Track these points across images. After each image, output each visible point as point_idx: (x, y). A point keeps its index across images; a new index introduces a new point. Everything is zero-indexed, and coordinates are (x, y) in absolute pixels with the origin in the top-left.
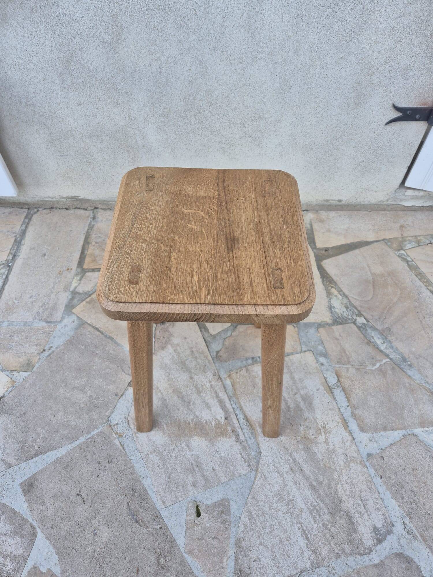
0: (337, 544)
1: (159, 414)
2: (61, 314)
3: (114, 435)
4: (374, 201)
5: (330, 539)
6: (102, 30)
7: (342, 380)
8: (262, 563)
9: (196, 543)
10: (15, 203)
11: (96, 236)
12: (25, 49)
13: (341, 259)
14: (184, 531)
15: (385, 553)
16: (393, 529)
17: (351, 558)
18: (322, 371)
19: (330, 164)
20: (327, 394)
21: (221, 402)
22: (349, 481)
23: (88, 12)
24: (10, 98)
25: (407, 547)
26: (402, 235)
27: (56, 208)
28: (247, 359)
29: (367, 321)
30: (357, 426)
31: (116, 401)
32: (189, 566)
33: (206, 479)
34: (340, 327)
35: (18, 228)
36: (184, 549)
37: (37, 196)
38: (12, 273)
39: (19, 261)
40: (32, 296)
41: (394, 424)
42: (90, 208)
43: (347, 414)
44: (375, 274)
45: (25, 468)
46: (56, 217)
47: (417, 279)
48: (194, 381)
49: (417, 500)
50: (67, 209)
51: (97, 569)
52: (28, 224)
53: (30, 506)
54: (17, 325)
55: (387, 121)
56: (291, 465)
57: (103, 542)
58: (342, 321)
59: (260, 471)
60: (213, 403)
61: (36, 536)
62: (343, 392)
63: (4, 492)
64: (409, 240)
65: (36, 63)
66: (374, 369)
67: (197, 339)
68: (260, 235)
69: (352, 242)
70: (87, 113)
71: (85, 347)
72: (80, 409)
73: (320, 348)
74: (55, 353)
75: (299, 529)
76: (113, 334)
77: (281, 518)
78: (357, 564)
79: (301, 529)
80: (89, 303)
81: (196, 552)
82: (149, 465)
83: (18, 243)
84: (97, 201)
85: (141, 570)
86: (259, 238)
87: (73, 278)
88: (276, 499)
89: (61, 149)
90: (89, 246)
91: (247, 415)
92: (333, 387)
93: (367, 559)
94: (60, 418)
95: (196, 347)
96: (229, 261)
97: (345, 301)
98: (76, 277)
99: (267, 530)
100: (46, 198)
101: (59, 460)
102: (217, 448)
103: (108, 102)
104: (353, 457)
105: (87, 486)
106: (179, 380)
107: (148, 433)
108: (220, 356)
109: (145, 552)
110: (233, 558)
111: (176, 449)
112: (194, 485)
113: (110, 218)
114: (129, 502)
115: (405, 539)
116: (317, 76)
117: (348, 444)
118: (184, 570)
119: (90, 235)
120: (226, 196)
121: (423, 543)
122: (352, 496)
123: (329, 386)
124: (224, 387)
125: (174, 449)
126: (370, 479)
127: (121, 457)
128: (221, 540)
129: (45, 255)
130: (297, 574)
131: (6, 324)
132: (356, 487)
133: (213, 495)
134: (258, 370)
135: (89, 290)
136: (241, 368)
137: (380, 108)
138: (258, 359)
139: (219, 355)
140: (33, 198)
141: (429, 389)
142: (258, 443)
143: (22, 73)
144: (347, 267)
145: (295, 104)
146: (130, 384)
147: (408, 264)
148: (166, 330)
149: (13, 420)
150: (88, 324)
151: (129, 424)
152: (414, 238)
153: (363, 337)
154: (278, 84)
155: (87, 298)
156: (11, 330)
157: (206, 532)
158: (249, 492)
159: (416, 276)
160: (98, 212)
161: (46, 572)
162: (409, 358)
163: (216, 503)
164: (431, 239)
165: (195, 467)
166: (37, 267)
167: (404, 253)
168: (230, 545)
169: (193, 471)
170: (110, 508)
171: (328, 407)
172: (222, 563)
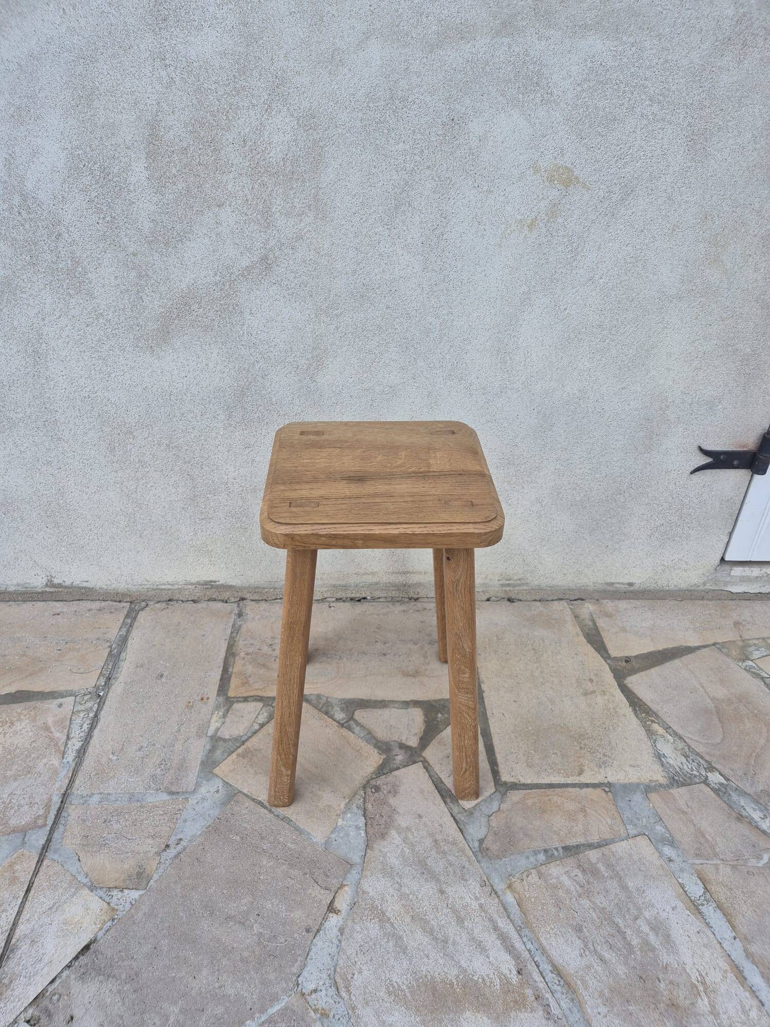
2: (195, 778)
3: (312, 1014)
4: (683, 586)
6: (299, 353)
7: (713, 888)
10: (110, 594)
11: (246, 642)
12: (184, 375)
13: (654, 674)
18: (673, 873)
19: (613, 528)
20: (692, 917)
21: (504, 938)
23: (283, 332)
24: (145, 438)
26: (741, 636)
27: (177, 601)
28: (535, 853)
29: (727, 779)
30: (760, 977)
31: (309, 942)
34: (682, 790)
35: (114, 633)
37: (148, 581)
38: (104, 707)
39: (117, 688)
40: (142, 747)
42: (233, 600)
43: (738, 954)
44: (717, 700)
46: (177, 614)
48: (448, 898)
50: (194, 601)
52: (131, 626)
54: (116, 801)
55: (693, 469)
58: (685, 780)
60: (490, 941)
62: (718, 911)
64: (755, 645)
65: (196, 393)
66: (760, 865)
67: (441, 818)
69: (665, 647)
71: (242, 838)
72: (242, 960)
73: (659, 829)
74: (187, 850)
80: (242, 756)
83: (115, 657)
84: (246, 588)
87: (212, 714)
89: (205, 508)
90: (234, 660)
91: (556, 963)
92: (699, 902)
94: (204, 982)
95: (441, 831)
97: (681, 745)
98: (216, 712)
100: (163, 584)
106: (420, 897)
108: (487, 849)
113: (267, 614)
116: (590, 410)
117: (754, 1014)
119: (235, 642)
123: (691, 901)
124: (505, 909)
129: (162, 676)
131: (96, 798)
135: (241, 734)
136: (527, 870)
137: (681, 452)
138: (556, 853)
139: (484, 846)
140: (140, 585)
142: (588, 1021)
144: (668, 688)
145: (559, 446)
146: (331, 908)
147: (765, 683)
148: (384, 803)
149: (115, 989)
150: (244, 794)
151: (338, 989)
152: (761, 641)
153: (727, 808)
154: (536, 421)
155: (239, 747)
156: (106, 809)
160: (246, 606)
166: (149, 697)
167: (754, 665)
171: (700, 940)
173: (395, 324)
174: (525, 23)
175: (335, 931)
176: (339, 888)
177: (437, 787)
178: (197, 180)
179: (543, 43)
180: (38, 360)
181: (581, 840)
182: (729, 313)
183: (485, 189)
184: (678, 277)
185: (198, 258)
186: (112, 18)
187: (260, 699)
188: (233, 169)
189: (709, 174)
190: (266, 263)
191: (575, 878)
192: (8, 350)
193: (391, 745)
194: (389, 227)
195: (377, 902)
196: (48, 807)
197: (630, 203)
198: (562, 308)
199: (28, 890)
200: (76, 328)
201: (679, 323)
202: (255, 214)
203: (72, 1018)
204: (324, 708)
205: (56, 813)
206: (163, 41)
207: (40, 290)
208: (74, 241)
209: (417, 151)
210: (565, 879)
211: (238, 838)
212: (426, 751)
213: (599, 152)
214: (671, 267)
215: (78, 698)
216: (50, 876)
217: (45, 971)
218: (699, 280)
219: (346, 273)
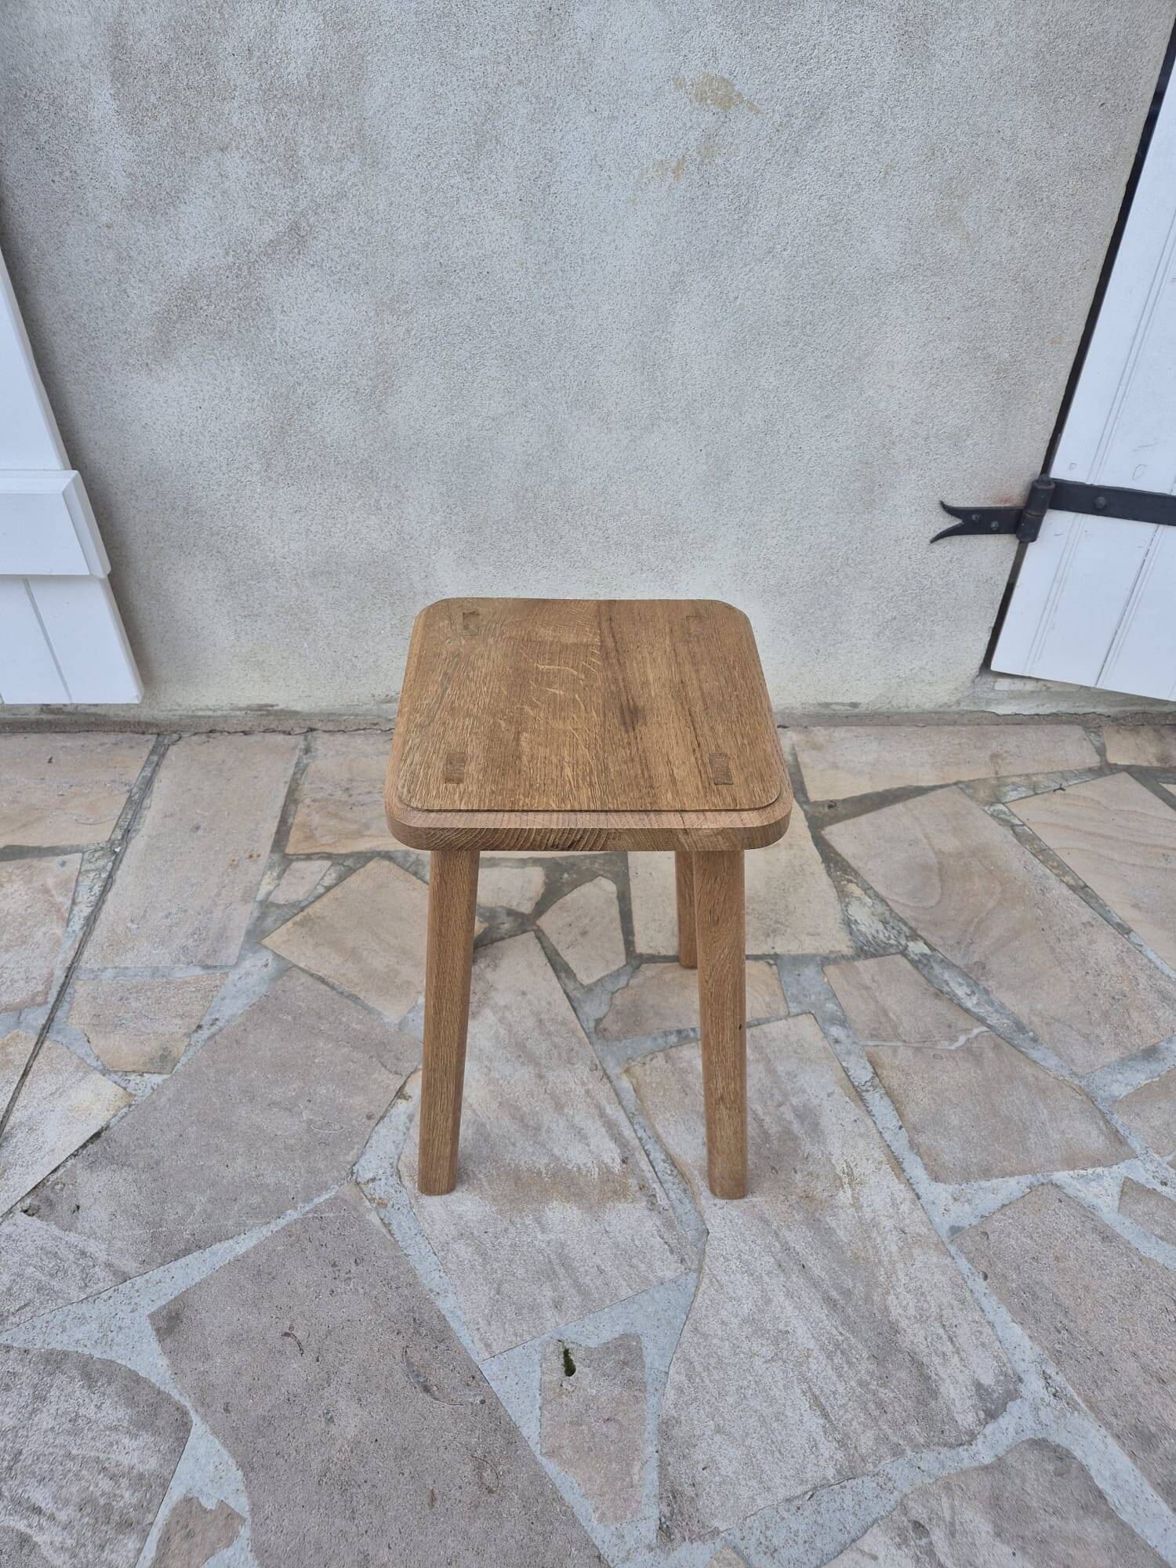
0: (893, 1424)
1: (470, 1155)
2: (237, 950)
3: (367, 1203)
4: (928, 706)
5: (876, 1413)
6: (356, 370)
7: (885, 1073)
8: (724, 1473)
9: (566, 1433)
10: (129, 722)
11: (313, 786)
12: (198, 404)
13: (865, 822)
14: (537, 1406)
15: (1006, 1441)
16: (1021, 1387)
17: (928, 1455)
18: (837, 1056)
19: (825, 624)
20: (852, 1104)
21: (611, 1126)
22: (912, 1286)
23: (332, 339)
24: (152, 500)
25: (1055, 1426)
26: (997, 773)
27: (221, 732)
28: (666, 1034)
29: (932, 949)
30: (923, 1169)
31: (369, 1130)
32: (553, 1485)
33: (583, 1291)
34: (871, 963)
35: (134, 773)
36: (539, 1446)
37: (180, 706)
38: (122, 866)
39: (139, 842)
40: (170, 914)
41: (1006, 1163)
42: (298, 730)
43: (900, 1144)
44: (943, 854)
45: (160, 1282)
46: (221, 749)
47: (1036, 861)
48: (547, 1084)
49: (1072, 1325)
50: (245, 733)
51: (337, 1497)
52: (158, 765)
53: (173, 1364)
54: (135, 976)
55: (933, 535)
56: (778, 1257)
57: (349, 1437)
58: (875, 951)
59: (708, 1271)
60: (593, 1128)
61: (189, 1431)
62: (886, 1098)
63: (111, 1335)
64: (1013, 784)
65: (217, 431)
66: (953, 1048)
67: (551, 995)
68: (685, 703)
69: (888, 788)
70: (312, 529)
71: (295, 1018)
72: (285, 1148)
73: (830, 1006)
74: (224, 1031)
75: (804, 1393)
76: (358, 989)
77: (760, 1372)
78: (943, 1467)
79: (808, 1394)
80: (301, 924)
81: (568, 1452)
82: (450, 1265)
83: (135, 804)
84: (315, 715)
85: (439, 1497)
86: (683, 708)
87: (264, 874)
88: (748, 1330)
89: (248, 601)
90: (297, 807)
91: (672, 1152)
92: (864, 1088)
93: (965, 1455)
94: (239, 1170)
95: (549, 1010)
96: (629, 744)
97: (880, 908)
98: (269, 873)
99: (730, 1400)
100: (201, 709)
101: (240, 1261)
102: (606, 1225)
103: (357, 505)
104: (919, 1235)
105: (307, 1314)
106: (512, 1082)
107: (444, 1197)
108: (605, 1030)
109: (447, 1456)
110: (654, 1462)
111: (512, 1230)
112: (557, 1305)
113: (344, 749)
114: (407, 1347)
115: (1049, 1409)
116: (782, 451)
117: (905, 1208)
118: (541, 1494)
119: (298, 785)
120: (616, 643)
121: (1092, 1416)
122: (921, 1318)
123: (854, 1086)
124: (617, 1095)
125: (506, 1230)
126: (961, 1281)
127: (385, 1250)
128: (625, 1423)
129: (198, 828)
130: (806, 1493)
131: (110, 973)
132: (928, 1298)
133: (601, 1326)
134: (693, 1057)
135: (301, 898)
136: (652, 1054)
137: (916, 510)
138: (692, 1034)
139: (601, 1026)
140: (170, 711)
141: (1081, 1087)
142: (700, 1212)
143: (185, 451)
144: (879, 839)
145: (741, 505)
146: (400, 1093)
147: (1014, 832)
148: (480, 977)
149: (130, 1178)
150: (300, 968)
151: (400, 1178)
152: (1023, 778)
153: (925, 983)
154: (705, 467)
155: (297, 914)
156: (122, 986)
157: (588, 1407)
158: (684, 1317)
159: (1035, 855)
160: (315, 739)
161: (214, 1508)
162: (1031, 1023)
163: (608, 1343)
164: (1060, 781)
165: (557, 1268)
166: (181, 854)
167: (1005, 809)
168: (646, 1435)
169: (550, 1275)
170: (364, 1361)
171: (856, 1130)
172: (629, 1474)
173: (491, 323)
175: (404, 1118)
176: (412, 1073)
177: (550, 960)
178: (187, 112)
182: (975, 299)
183: (606, 114)
184: (898, 245)
185: (199, 228)
187: (328, 856)
188: (237, 94)
189: (934, 86)
190: (297, 235)
193: (496, 912)
194: (471, 175)
196: (49, 982)
197: (820, 132)
198: (732, 296)
199: (25, 1075)
201: (903, 316)
202: (274, 161)
203: (78, 1207)
205: (59, 989)
209: (501, 59)
211: (290, 1017)
212: (543, 917)
213: (769, 54)
214: (886, 230)
215: (87, 855)
216: (52, 1059)
217: (46, 1159)
218: (928, 250)
219: (414, 248)
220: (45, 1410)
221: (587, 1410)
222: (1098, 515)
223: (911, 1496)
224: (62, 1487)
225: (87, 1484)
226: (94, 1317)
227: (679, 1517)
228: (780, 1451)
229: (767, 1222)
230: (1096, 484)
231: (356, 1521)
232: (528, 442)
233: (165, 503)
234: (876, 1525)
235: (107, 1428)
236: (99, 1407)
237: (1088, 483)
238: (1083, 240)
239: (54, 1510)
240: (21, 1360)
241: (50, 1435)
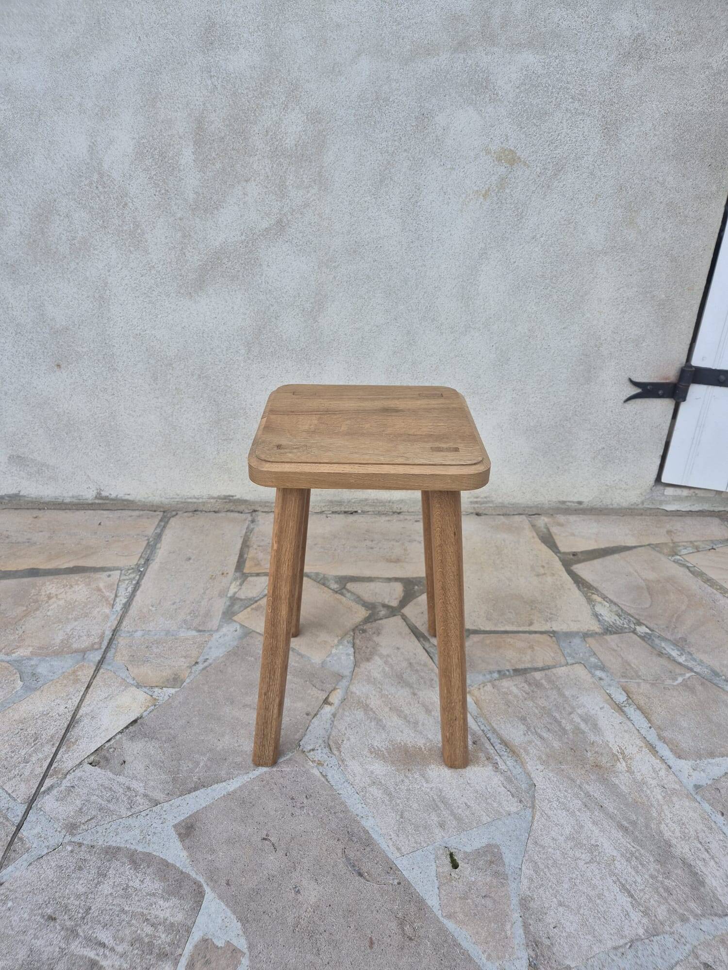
0: (678, 901)
2: (218, 622)
3: (311, 763)
4: (625, 504)
5: (665, 895)
6: (304, 298)
7: (634, 697)
8: (568, 930)
9: (458, 904)
10: (146, 506)
11: (258, 539)
12: (215, 316)
13: (597, 563)
14: (436, 887)
17: (706, 922)
18: (602, 687)
19: (562, 451)
20: (616, 713)
22: (675, 819)
23: (293, 281)
24: (182, 370)
26: (672, 540)
27: (201, 511)
28: (491, 673)
29: (652, 630)
30: (670, 751)
31: (308, 722)
32: (453, 936)
33: (458, 818)
34: (614, 637)
35: (151, 531)
36: (440, 911)
37: (177, 496)
38: (145, 578)
39: (154, 566)
40: (175, 602)
41: (723, 749)
42: (247, 511)
43: (652, 736)
44: (648, 581)
45: (180, 806)
46: (201, 520)
47: (706, 586)
50: (215, 512)
51: (306, 941)
52: (164, 527)
53: (190, 856)
54: (156, 635)
55: (625, 398)
56: (583, 801)
57: (311, 903)
58: (617, 631)
59: (538, 808)
61: (203, 897)
62: (638, 711)
63: (148, 837)
64: (684, 546)
65: (223, 331)
66: (675, 684)
67: (415, 650)
73: (593, 660)
74: (212, 665)
75: (615, 882)
77: (583, 869)
78: (717, 929)
79: (618, 883)
80: (256, 609)
81: (460, 916)
82: (368, 800)
83: (152, 546)
84: (257, 502)
85: (376, 942)
87: (231, 583)
88: (571, 844)
89: (227, 431)
90: (249, 549)
91: (504, 739)
92: (623, 705)
94: (227, 742)
95: (415, 658)
97: (615, 608)
98: (234, 582)
99: (566, 886)
100: (190, 498)
101: (230, 795)
102: (468, 780)
104: (674, 789)
105: (277, 827)
106: (396, 696)
109: (378, 916)
110: (519, 923)
111: (406, 781)
112: (441, 826)
114: (345, 848)
116: (539, 347)
117: (662, 773)
118: (446, 941)
119: (249, 538)
122: (685, 837)
123: (616, 704)
125: (403, 781)
126: (707, 817)
127: (325, 790)
128: (497, 899)
129: (190, 559)
130: (626, 944)
131: (139, 633)
132: (687, 827)
133: (472, 839)
134: (510, 686)
135: (255, 596)
137: (615, 383)
138: (507, 673)
140: (172, 498)
142: (528, 773)
143: (204, 342)
144: (607, 572)
145: (515, 378)
146: (326, 701)
147: (689, 570)
148: (370, 639)
149: (157, 746)
150: (257, 633)
151: (330, 749)
152: (689, 543)
153: (650, 648)
154: (494, 356)
155: (253, 604)
156: (148, 640)
157: (470, 889)
158: (527, 835)
159: (705, 582)
160: (258, 516)
161: (223, 946)
162: (722, 671)
163: (479, 849)
164: (712, 545)
165: (439, 804)
166: (180, 572)
167: (681, 558)
168: (512, 907)
169: (436, 808)
170: (317, 856)
171: (622, 728)
172: (503, 930)
173: (380, 274)
174: (475, 43)
175: (329, 716)
176: (332, 690)
177: (412, 631)
178: (231, 161)
179: (489, 57)
180: (102, 303)
181: (529, 666)
182: (645, 265)
183: (449, 166)
184: (603, 236)
185: (229, 221)
186: (174, 43)
188: (258, 153)
189: (621, 155)
190: (281, 226)
191: (523, 688)
192: (80, 296)
193: (375, 605)
194: (375, 196)
195: (362, 699)
196: (102, 637)
197: (561, 177)
198: (512, 261)
199: (88, 687)
200: (133, 278)
201: (606, 274)
202: (273, 188)
203: (124, 762)
204: (322, 581)
205: (108, 641)
206: (210, 58)
207: (109, 248)
208: (136, 209)
209: (396, 138)
210: (515, 690)
211: (253, 659)
212: (405, 609)
213: (535, 138)
214: (596, 227)
215: (123, 572)
216: (105, 679)
217: (102, 735)
218: (619, 239)
219: (343, 233)
220: (106, 882)
221: (469, 890)
222: (721, 386)
223: (699, 947)
224: (118, 930)
225: (136, 929)
226: (137, 826)
227: (542, 958)
228: (604, 917)
229: (573, 780)
230: (718, 368)
231: (321, 956)
232: (395, 340)
233: (188, 372)
234: (678, 965)
235: (148, 894)
236: (142, 882)
237: (714, 368)
238: (703, 234)
239: (114, 945)
240: (89, 852)
241: (110, 898)
